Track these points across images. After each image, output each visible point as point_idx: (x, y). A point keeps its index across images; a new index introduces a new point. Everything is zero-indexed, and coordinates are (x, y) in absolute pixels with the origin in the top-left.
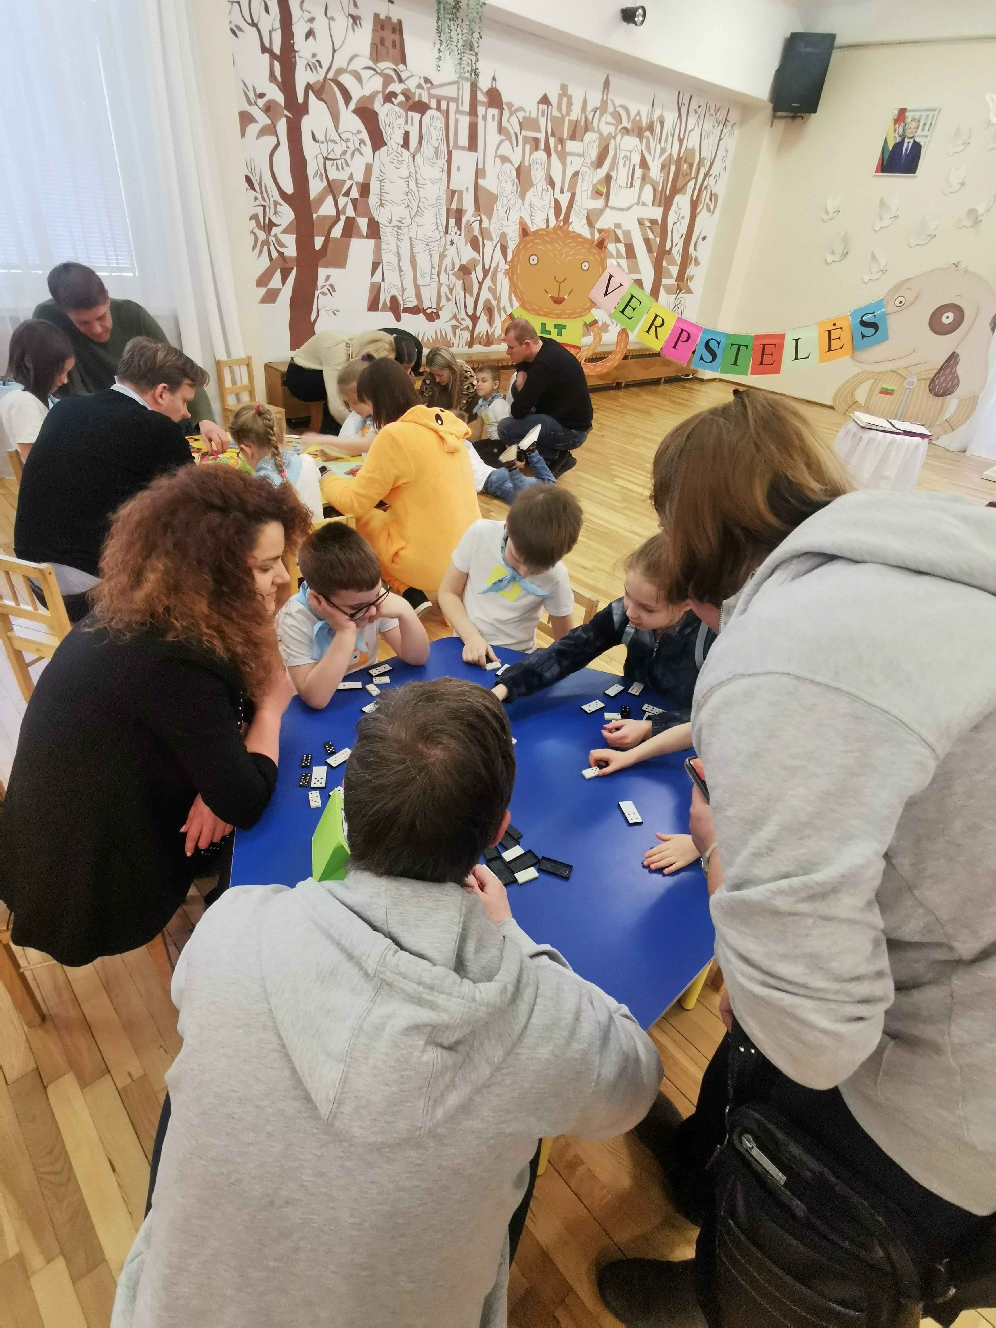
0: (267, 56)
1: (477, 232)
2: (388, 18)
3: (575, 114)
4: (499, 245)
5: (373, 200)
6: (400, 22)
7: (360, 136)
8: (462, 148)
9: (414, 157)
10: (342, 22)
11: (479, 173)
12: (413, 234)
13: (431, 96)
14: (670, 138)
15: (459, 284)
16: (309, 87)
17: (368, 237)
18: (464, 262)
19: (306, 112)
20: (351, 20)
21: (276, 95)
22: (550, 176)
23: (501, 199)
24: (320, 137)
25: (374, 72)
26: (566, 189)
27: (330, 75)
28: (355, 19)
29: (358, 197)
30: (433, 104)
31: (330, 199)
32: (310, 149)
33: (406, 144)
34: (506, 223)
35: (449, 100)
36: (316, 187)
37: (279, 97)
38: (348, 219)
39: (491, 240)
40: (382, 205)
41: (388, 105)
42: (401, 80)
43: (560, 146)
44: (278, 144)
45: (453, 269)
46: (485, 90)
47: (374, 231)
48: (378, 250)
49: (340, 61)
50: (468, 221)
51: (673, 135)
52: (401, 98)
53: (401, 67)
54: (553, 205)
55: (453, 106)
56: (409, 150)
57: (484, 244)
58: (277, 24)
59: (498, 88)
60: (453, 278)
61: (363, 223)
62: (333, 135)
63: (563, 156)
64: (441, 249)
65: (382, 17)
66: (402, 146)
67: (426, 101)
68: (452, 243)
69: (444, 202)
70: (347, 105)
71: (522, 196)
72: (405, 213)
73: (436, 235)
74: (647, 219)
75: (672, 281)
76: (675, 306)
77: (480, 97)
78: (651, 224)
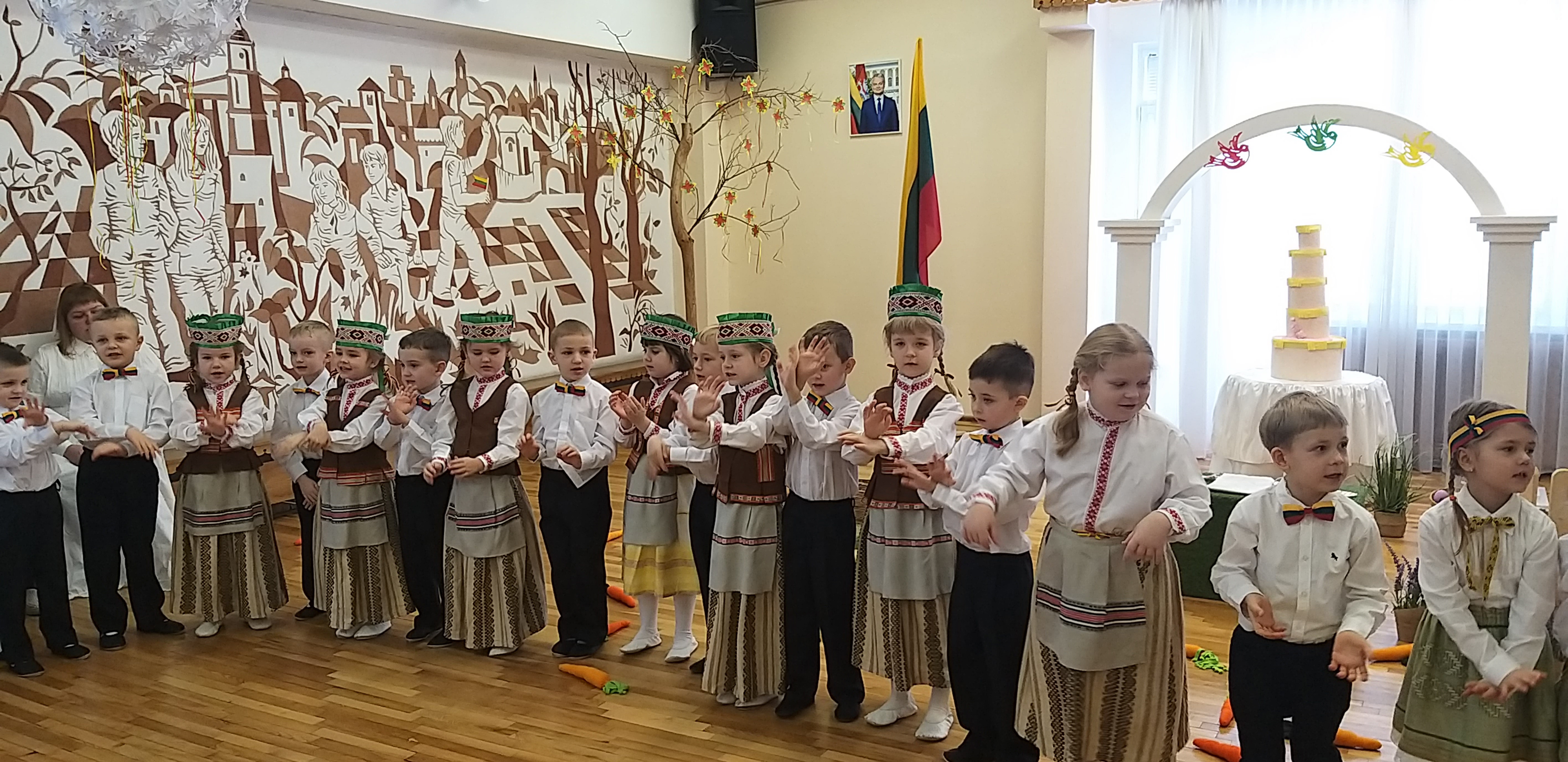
3: (421, 98)
5: (97, 233)
7: (68, 155)
8: (246, 152)
9: (164, 171)
11: (279, 179)
13: (185, 97)
14: (571, 114)
23: (320, 208)
26: (425, 185)
27: (15, 87)
29: (68, 231)
31: (19, 239)
33: (149, 157)
35: (216, 98)
38: (53, 262)
43: (404, 137)
45: (250, 308)
47: (103, 272)
49: (32, 69)
50: (268, 241)
51: (574, 109)
55: (222, 105)
59: (293, 78)
61: (81, 265)
62: (23, 159)
64: (226, 284)
69: (223, 221)
70: (45, 119)
72: (156, 243)
74: (562, 209)
75: (624, 281)
76: (638, 312)
77: (265, 90)
78: (570, 213)
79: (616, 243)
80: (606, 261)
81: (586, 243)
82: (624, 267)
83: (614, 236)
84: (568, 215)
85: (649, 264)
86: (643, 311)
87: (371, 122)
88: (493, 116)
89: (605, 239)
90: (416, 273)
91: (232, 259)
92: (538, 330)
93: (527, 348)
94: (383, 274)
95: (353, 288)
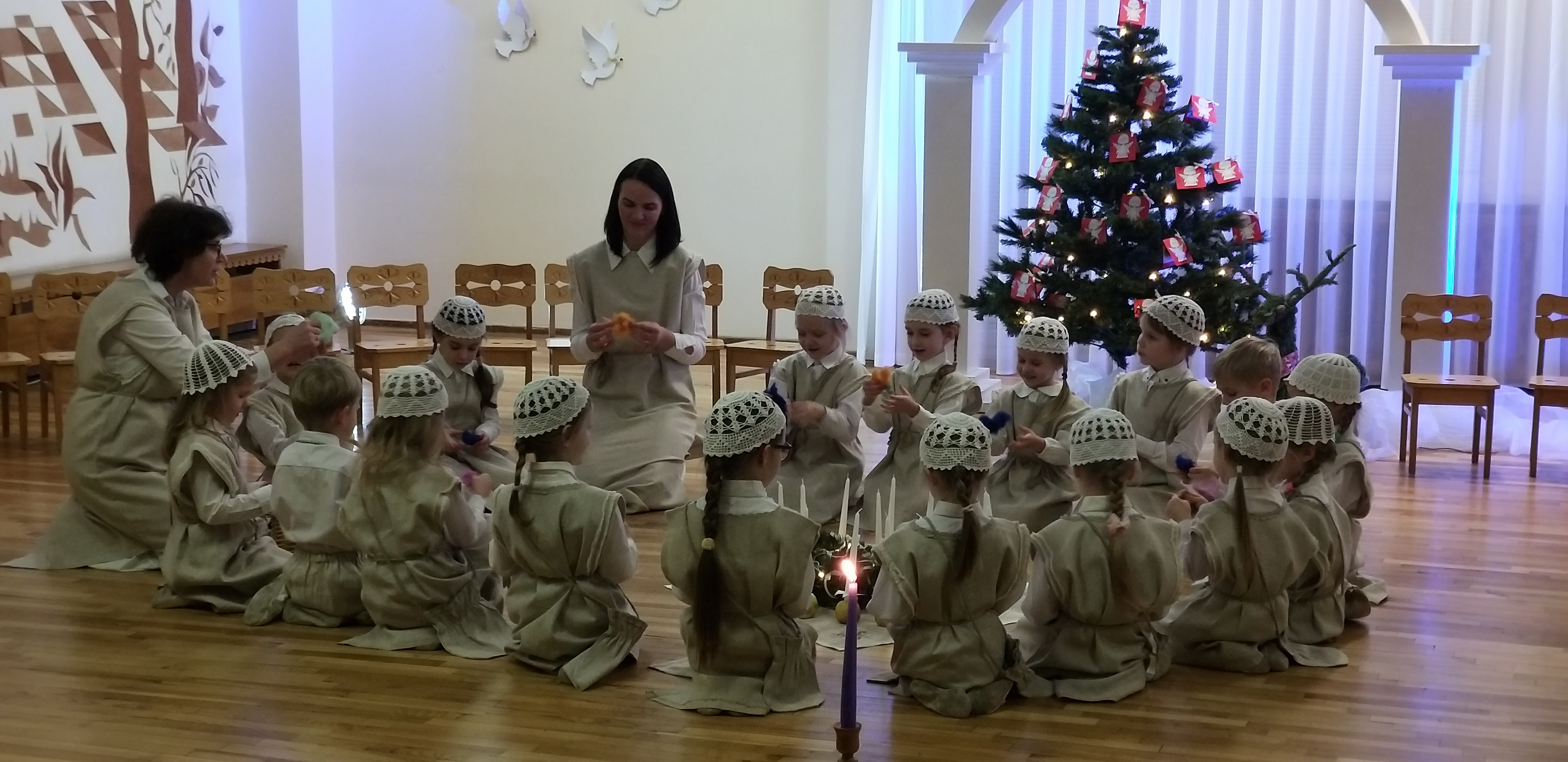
74: (82, 2)
75: (170, 122)
76: (191, 173)
78: (95, 10)
79: (160, 60)
80: (145, 87)
81: (116, 58)
82: (170, 99)
83: (156, 49)
84: (93, 13)
85: (207, 96)
86: (199, 171)
89: (144, 53)
92: (49, 193)
93: (34, 221)
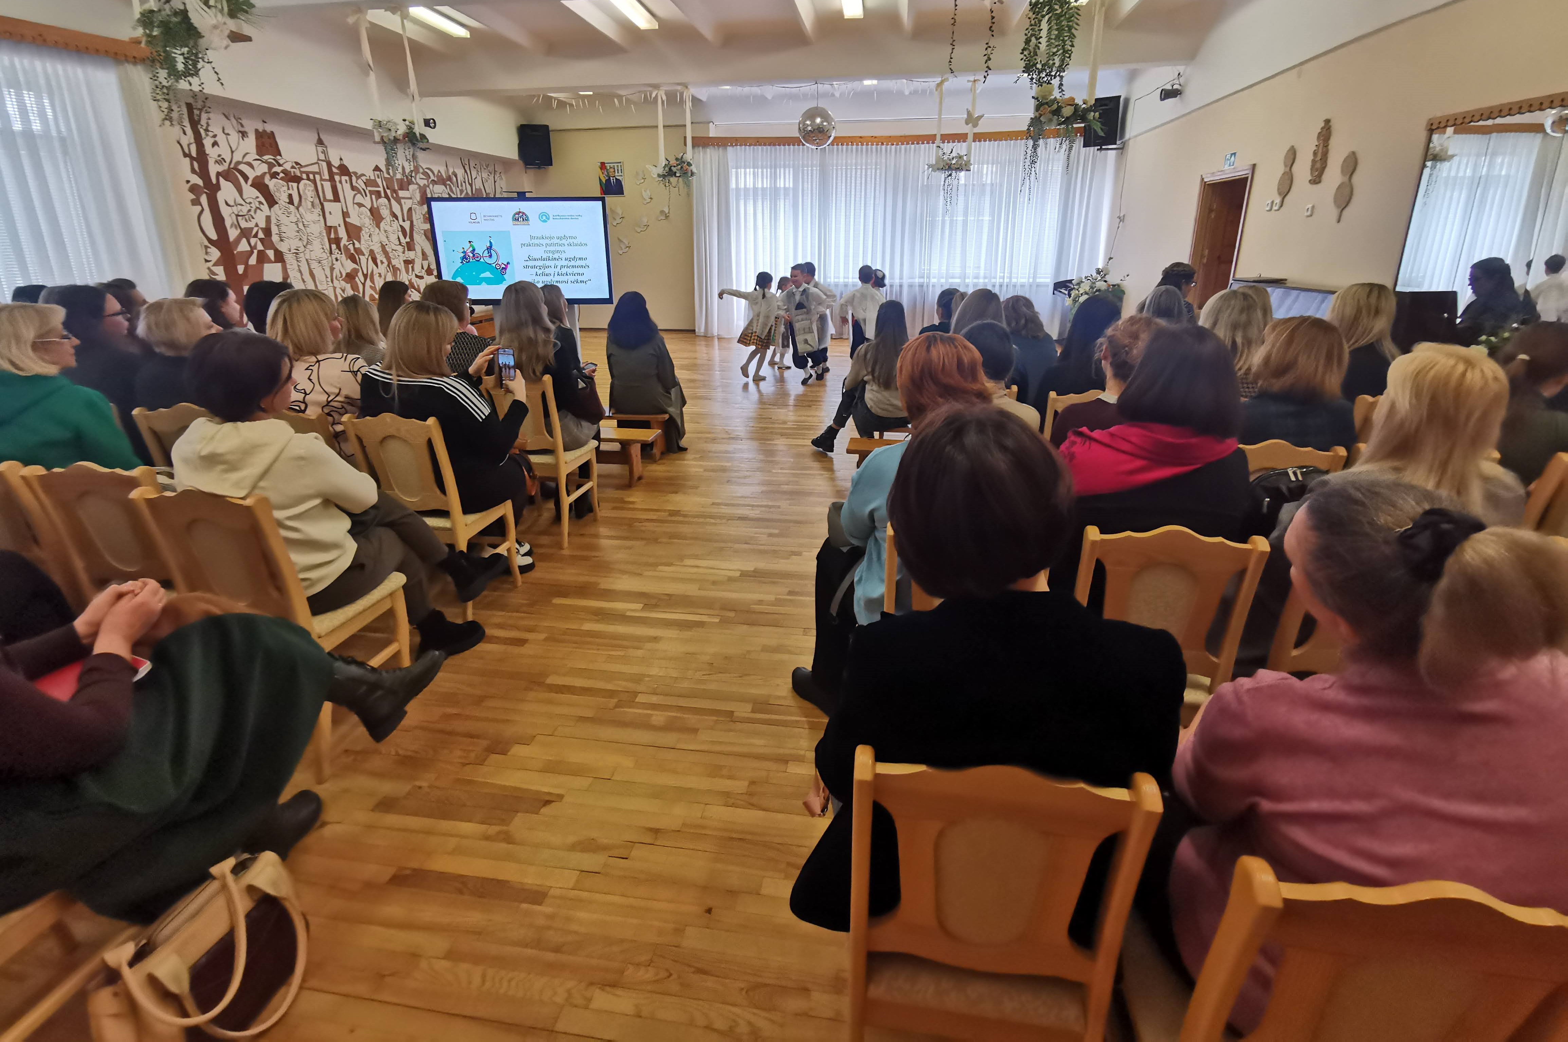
0: (188, 159)
1: (352, 251)
2: (264, 131)
3: (399, 176)
4: (370, 258)
5: (275, 238)
6: (272, 133)
7: (258, 200)
8: (330, 201)
9: (297, 208)
10: (234, 137)
11: (345, 215)
12: (308, 257)
13: (302, 172)
14: (464, 184)
15: (348, 287)
16: (218, 174)
17: (276, 262)
18: (349, 271)
19: (219, 189)
20: (240, 135)
21: (197, 181)
22: (394, 213)
23: (364, 229)
24: (231, 203)
25: (260, 162)
26: (406, 219)
27: (232, 166)
28: (244, 134)
29: (263, 237)
30: (304, 176)
31: (244, 240)
32: (225, 211)
33: (291, 202)
34: (371, 243)
35: (314, 173)
36: (233, 234)
37: (200, 182)
38: (259, 251)
39: (364, 255)
40: (282, 240)
41: (274, 180)
42: (280, 165)
43: (395, 195)
44: (203, 210)
45: (341, 277)
46: (337, 166)
47: (280, 257)
48: (285, 269)
49: (238, 157)
50: (345, 245)
51: (465, 182)
52: (282, 175)
53: (278, 157)
54: (400, 230)
55: (318, 177)
56: (293, 205)
57: (359, 258)
58: (192, 140)
59: (345, 163)
60: (343, 283)
61: (271, 253)
62: (240, 201)
63: (398, 200)
64: (330, 265)
65: (261, 131)
66: (288, 203)
67: (299, 175)
68: (337, 260)
69: (325, 234)
70: (246, 182)
71: (378, 227)
72: (300, 244)
73: (325, 256)
77: (335, 170)
87: (379, 187)
88: (431, 186)
90: (407, 262)
91: (331, 253)
94: (394, 262)
95: (382, 268)
